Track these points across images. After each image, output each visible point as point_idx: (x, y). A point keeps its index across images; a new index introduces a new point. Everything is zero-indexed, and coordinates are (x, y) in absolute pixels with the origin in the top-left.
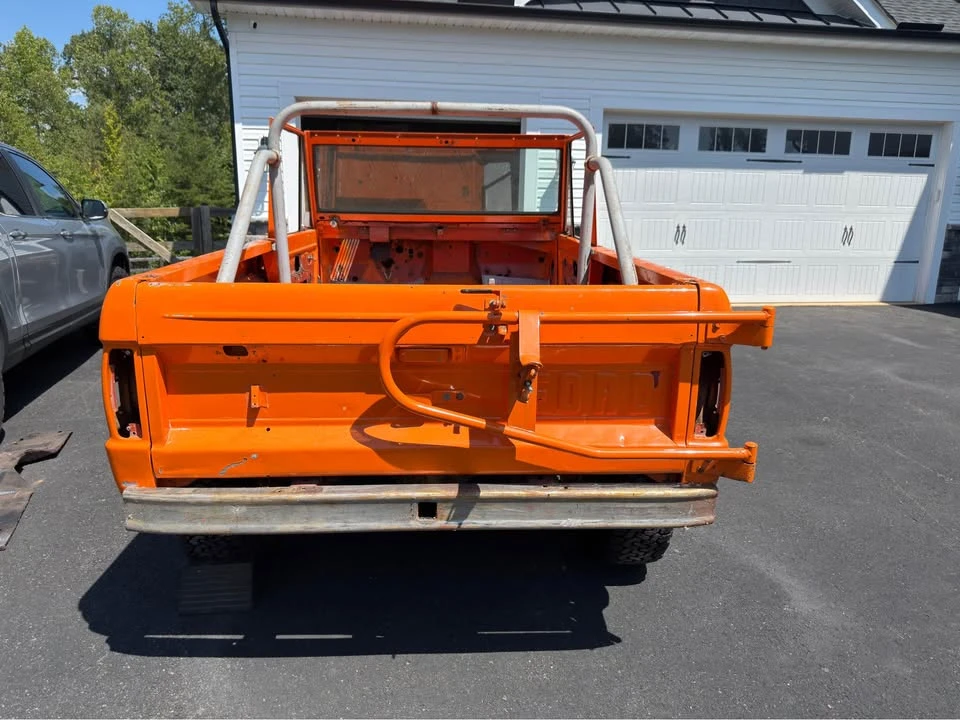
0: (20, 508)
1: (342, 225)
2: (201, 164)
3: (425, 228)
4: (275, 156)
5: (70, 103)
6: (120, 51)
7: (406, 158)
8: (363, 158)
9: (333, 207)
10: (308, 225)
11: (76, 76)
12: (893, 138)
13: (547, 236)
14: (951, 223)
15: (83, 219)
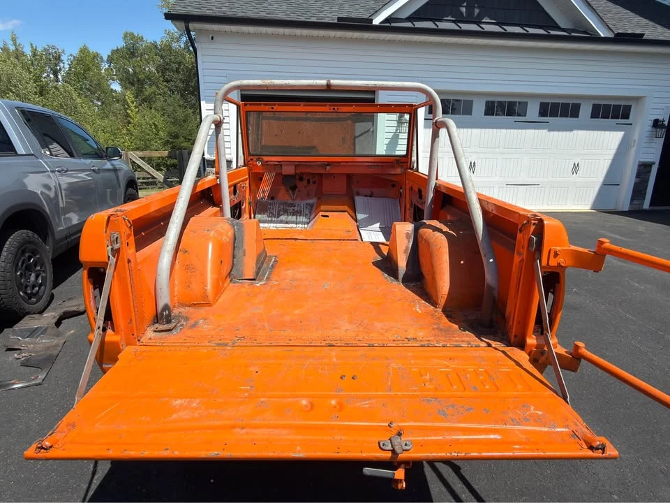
0: (56, 352)
1: (265, 164)
2: (185, 125)
3: (318, 165)
4: (219, 119)
5: (112, 90)
6: (139, 59)
7: (307, 119)
8: (278, 119)
9: (258, 153)
10: (243, 164)
11: (114, 73)
12: (607, 107)
13: (399, 171)
14: (641, 160)
15: (107, 159)
